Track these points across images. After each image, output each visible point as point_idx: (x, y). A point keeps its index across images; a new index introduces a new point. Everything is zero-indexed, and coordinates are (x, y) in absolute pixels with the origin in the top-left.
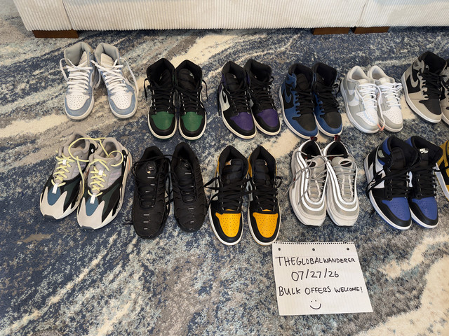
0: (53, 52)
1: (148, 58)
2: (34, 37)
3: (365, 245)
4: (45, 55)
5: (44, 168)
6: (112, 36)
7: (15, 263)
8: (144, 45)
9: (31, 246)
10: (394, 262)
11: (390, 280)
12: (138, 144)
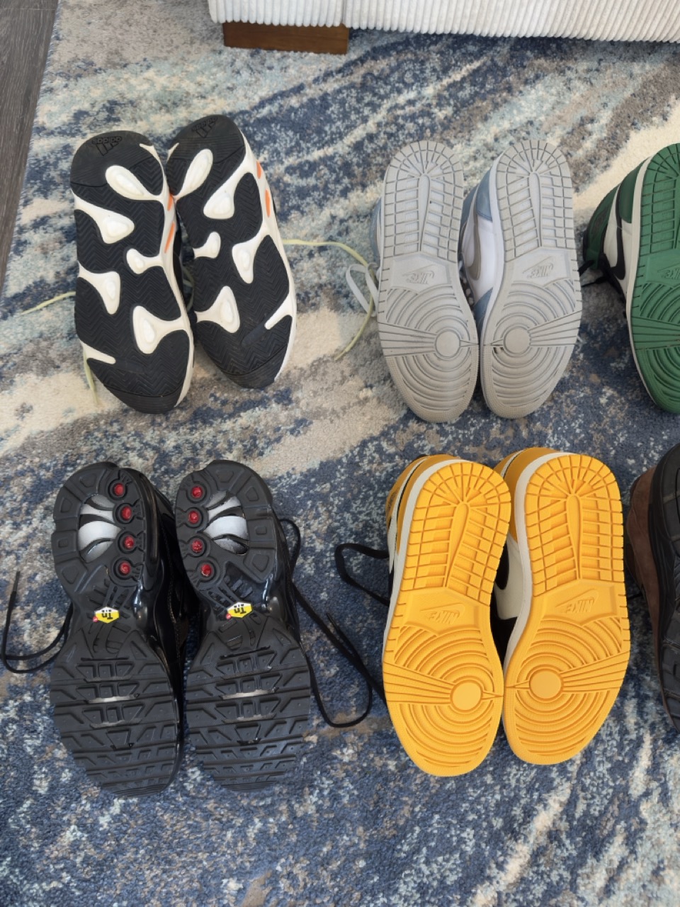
0: (283, 94)
1: (559, 132)
2: (219, 45)
4: (262, 104)
5: (333, 487)
6: (441, 53)
7: (311, 810)
8: (539, 86)
9: (348, 754)
12: (588, 422)
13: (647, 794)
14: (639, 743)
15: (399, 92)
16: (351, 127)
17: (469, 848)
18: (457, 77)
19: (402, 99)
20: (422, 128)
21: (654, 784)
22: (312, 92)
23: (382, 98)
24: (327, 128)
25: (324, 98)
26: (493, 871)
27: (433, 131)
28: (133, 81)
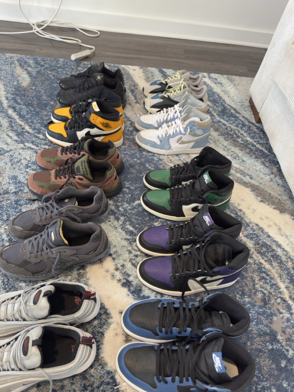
4: (230, 106)
13: (25, 145)
14: (38, 146)
15: (246, 132)
16: (227, 121)
17: (27, 116)
18: (258, 146)
19: (242, 132)
20: (232, 135)
21: (26, 147)
22: (238, 115)
23: (241, 128)
24: (224, 116)
25: (236, 117)
26: (20, 119)
27: (231, 138)
28: (230, 87)
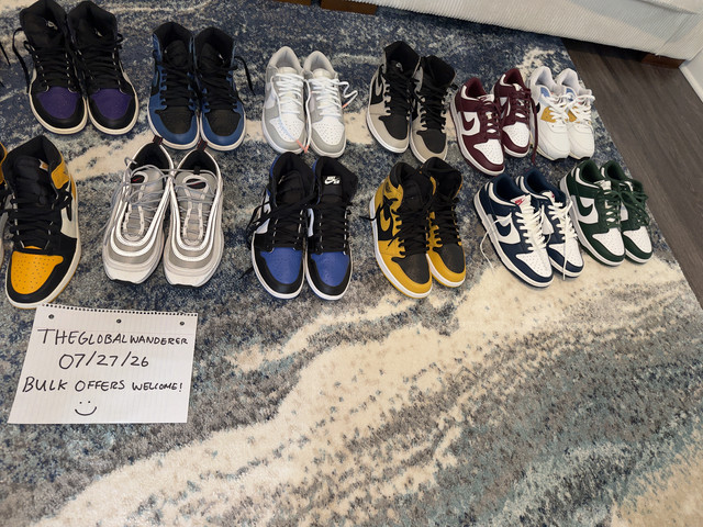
3: (216, 319)
10: (255, 349)
11: (238, 374)
